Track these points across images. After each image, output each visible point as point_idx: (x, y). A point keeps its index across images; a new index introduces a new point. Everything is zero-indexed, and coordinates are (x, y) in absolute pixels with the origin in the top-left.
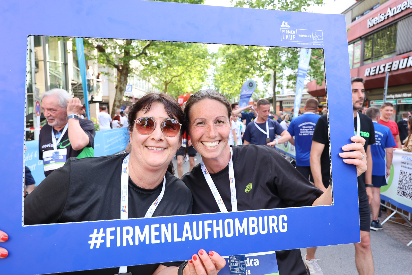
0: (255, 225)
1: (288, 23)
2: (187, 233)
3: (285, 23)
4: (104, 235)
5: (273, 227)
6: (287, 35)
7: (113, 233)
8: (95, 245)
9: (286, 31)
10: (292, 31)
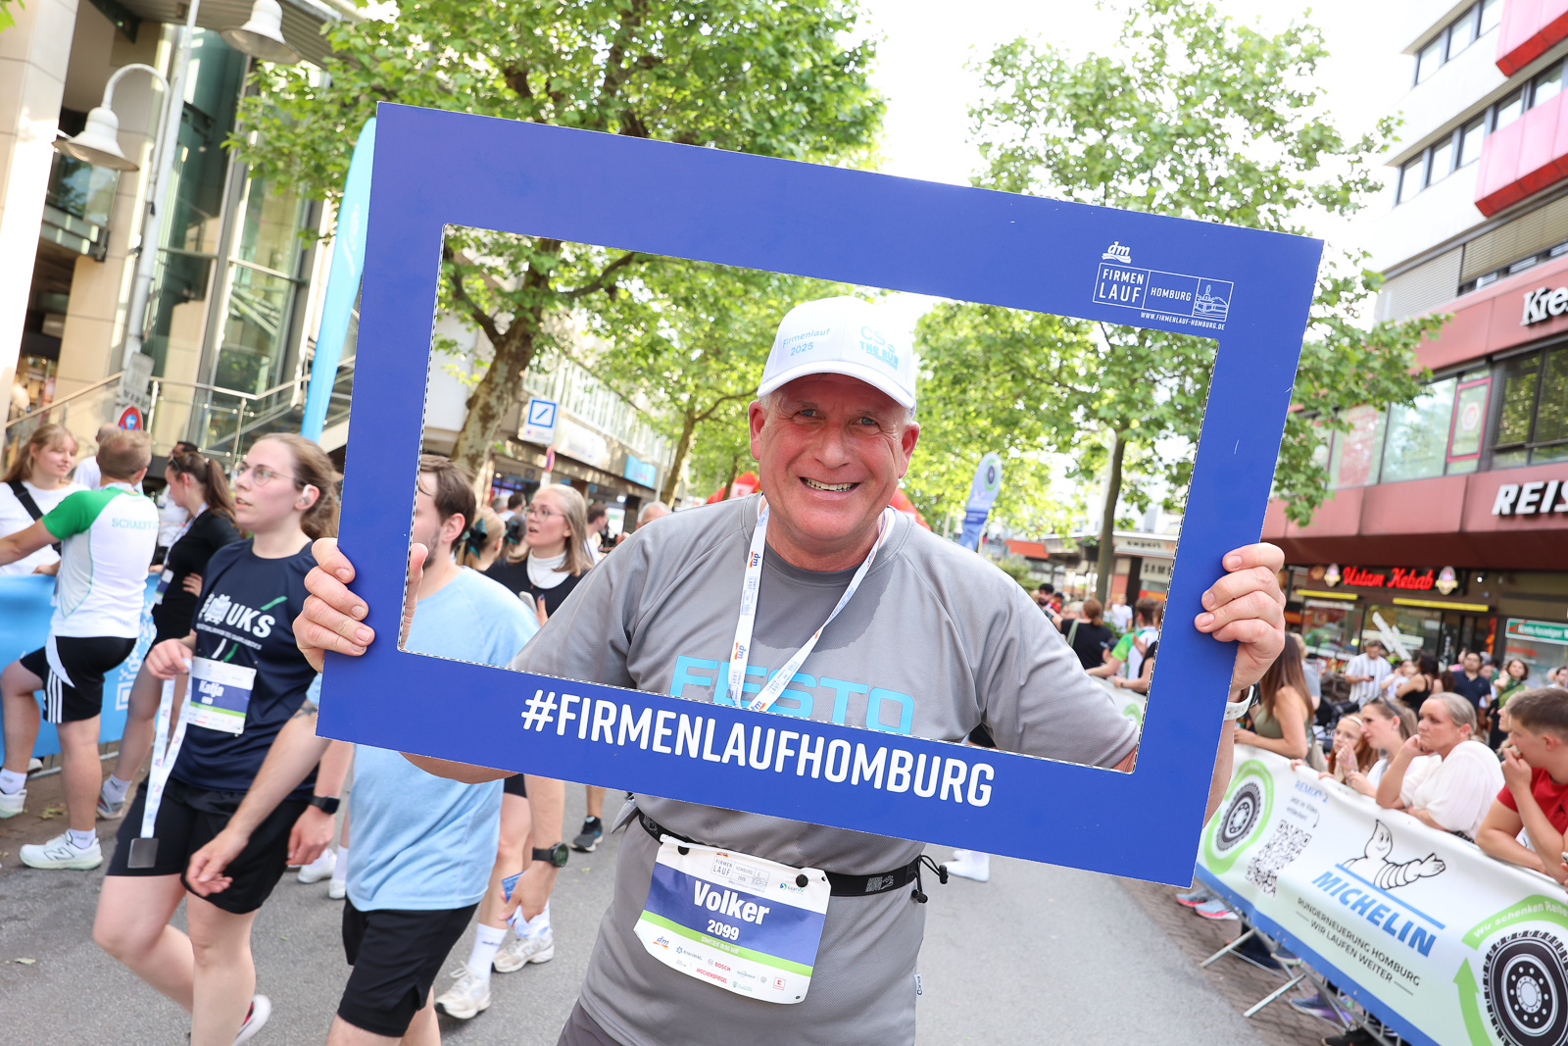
0: (905, 771)
1: (1128, 248)
2: (736, 747)
3: (1119, 248)
4: (555, 707)
5: (951, 787)
7: (575, 708)
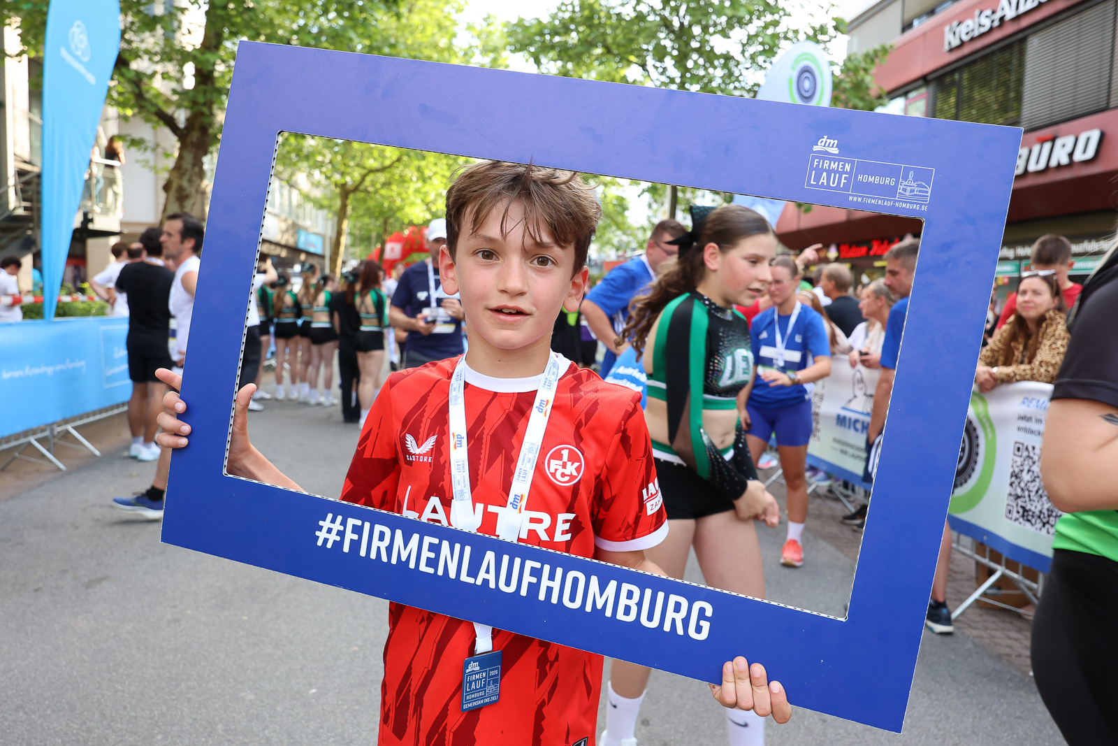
0: (633, 603)
1: (836, 142)
2: (487, 571)
3: (829, 141)
4: (341, 528)
5: (674, 620)
6: (825, 174)
7: (358, 530)
8: (326, 540)
9: (826, 161)
10: (841, 163)
